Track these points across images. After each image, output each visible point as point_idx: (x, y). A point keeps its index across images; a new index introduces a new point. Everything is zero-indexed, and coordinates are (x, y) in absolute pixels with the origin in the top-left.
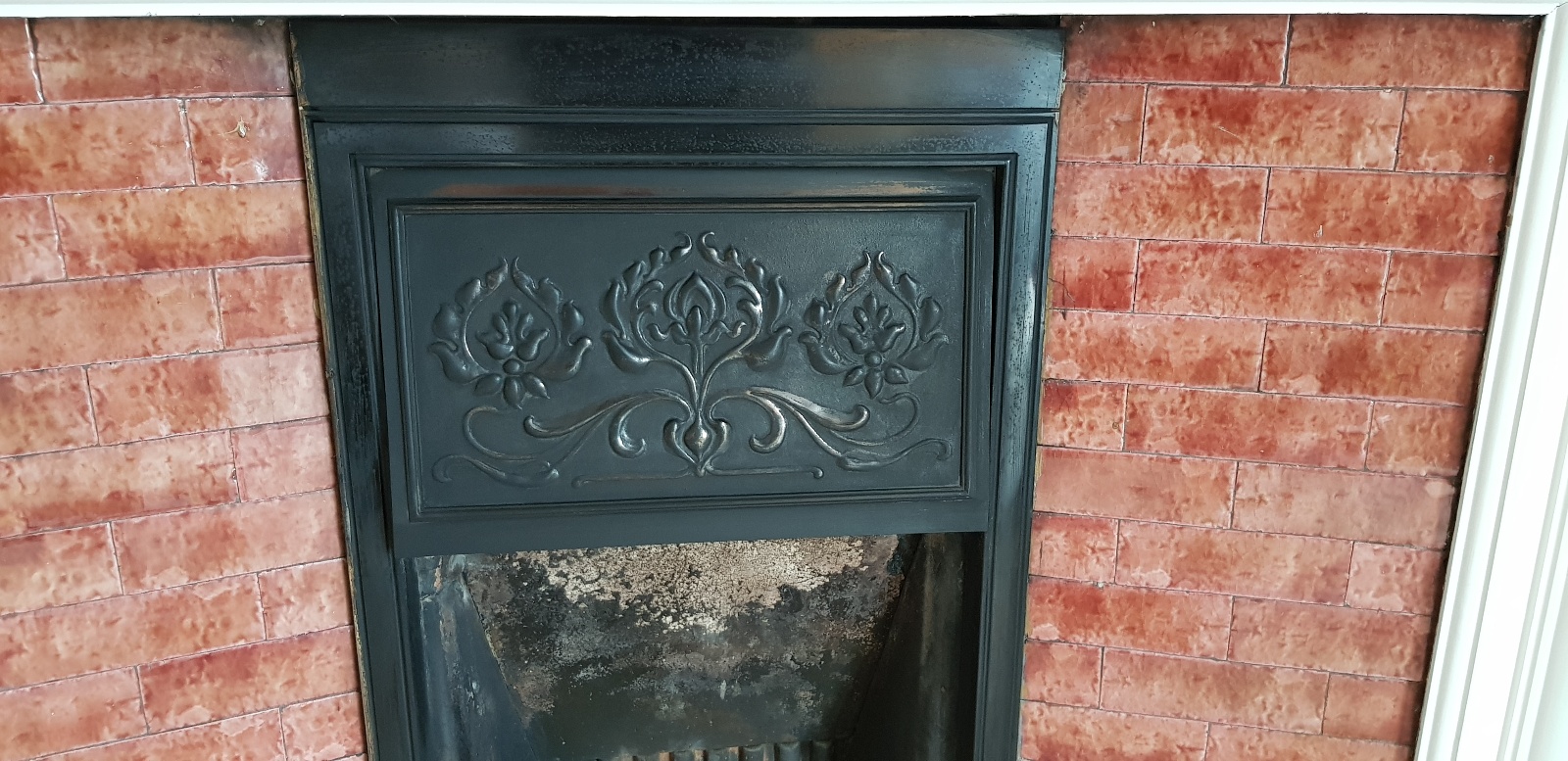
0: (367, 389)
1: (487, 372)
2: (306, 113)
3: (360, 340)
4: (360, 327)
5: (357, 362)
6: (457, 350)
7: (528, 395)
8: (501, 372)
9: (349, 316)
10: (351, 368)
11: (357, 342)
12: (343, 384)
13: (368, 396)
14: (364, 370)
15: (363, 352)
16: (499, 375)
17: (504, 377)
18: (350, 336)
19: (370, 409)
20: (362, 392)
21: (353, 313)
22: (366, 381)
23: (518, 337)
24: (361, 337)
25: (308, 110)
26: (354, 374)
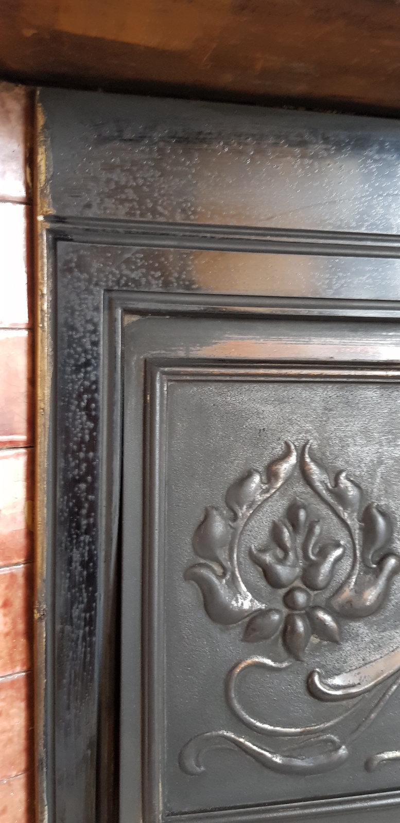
0: (92, 633)
1: (263, 606)
2: (48, 225)
3: (90, 563)
4: (93, 542)
5: (81, 596)
6: (224, 575)
7: (314, 640)
8: (280, 606)
9: (78, 527)
10: (72, 602)
11: (84, 565)
12: (58, 627)
13: (91, 645)
14: (90, 606)
15: (91, 580)
16: (278, 611)
17: (285, 615)
18: (76, 556)
19: (92, 663)
20: (84, 639)
21: (84, 522)
22: (91, 622)
23: (306, 557)
24: (92, 557)
25: (52, 222)
26: (76, 613)
